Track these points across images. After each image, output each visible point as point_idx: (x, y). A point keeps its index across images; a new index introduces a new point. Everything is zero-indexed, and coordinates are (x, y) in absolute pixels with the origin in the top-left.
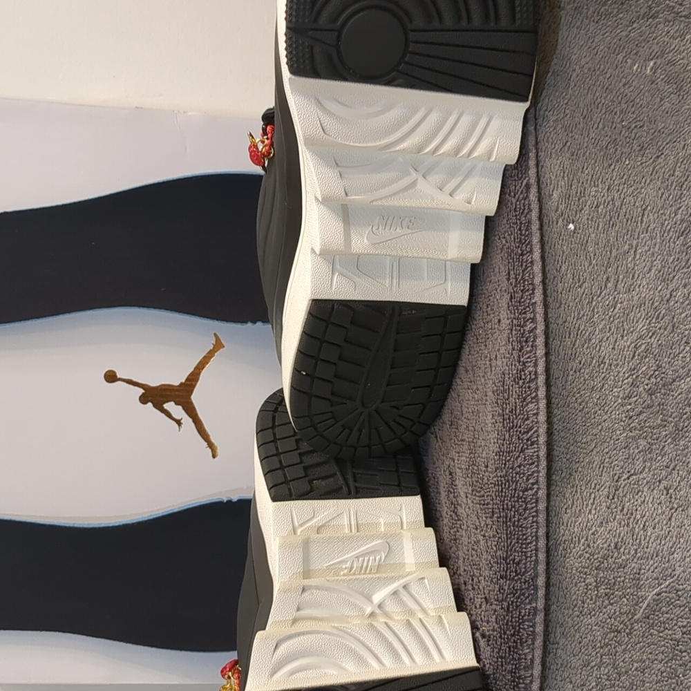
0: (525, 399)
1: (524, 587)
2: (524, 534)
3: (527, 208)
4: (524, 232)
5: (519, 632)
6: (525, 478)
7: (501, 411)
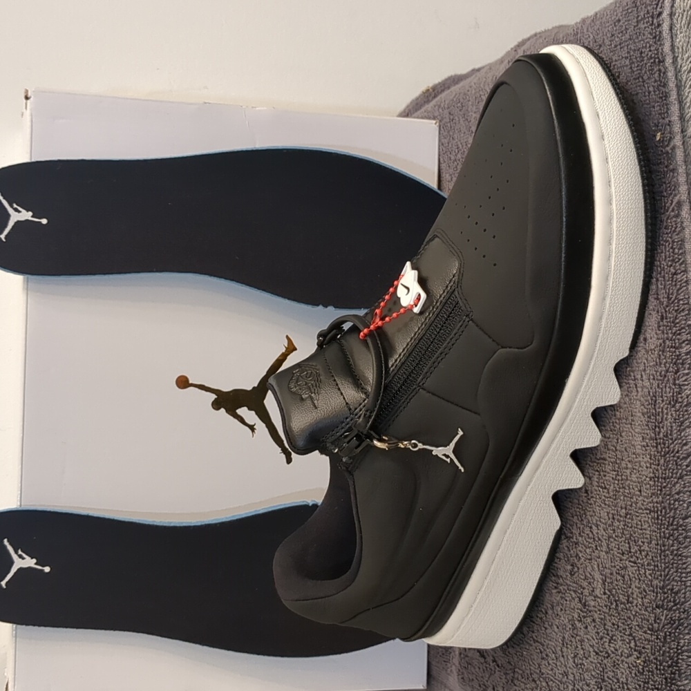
0: (682, 423)
1: (682, 616)
2: (685, 563)
3: (679, 226)
4: (676, 250)
5: (677, 663)
6: (685, 505)
7: (653, 435)
